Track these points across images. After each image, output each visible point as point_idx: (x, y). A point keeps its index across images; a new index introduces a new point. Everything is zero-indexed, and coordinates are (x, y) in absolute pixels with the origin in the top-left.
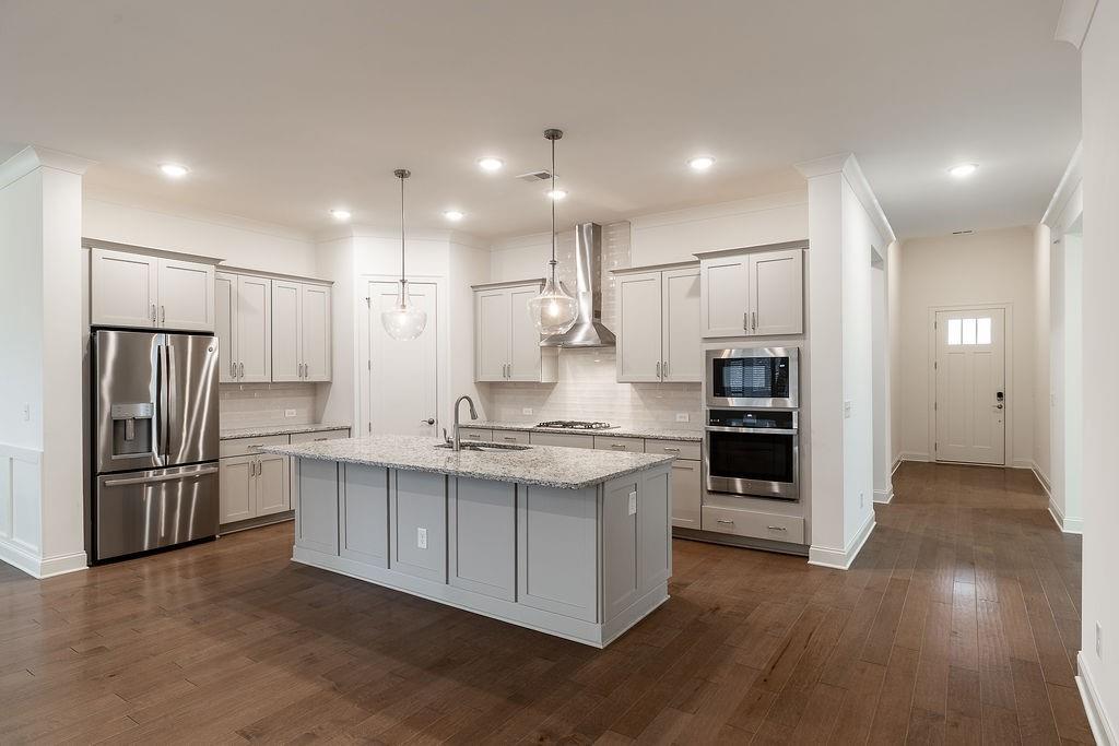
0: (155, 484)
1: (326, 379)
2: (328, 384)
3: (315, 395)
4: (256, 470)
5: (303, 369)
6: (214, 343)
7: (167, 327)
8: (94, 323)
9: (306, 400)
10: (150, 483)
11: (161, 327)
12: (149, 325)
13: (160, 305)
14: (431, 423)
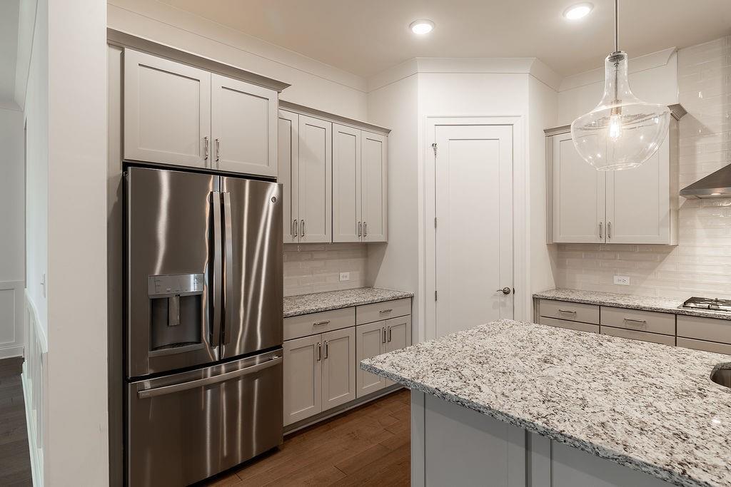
0: (214, 386)
1: (383, 240)
2: (383, 244)
3: (366, 256)
4: (322, 353)
5: (362, 229)
6: (273, 190)
7: (222, 168)
8: (129, 156)
9: (358, 262)
10: (208, 387)
11: (214, 168)
12: (200, 164)
13: (214, 138)
14: (506, 292)
